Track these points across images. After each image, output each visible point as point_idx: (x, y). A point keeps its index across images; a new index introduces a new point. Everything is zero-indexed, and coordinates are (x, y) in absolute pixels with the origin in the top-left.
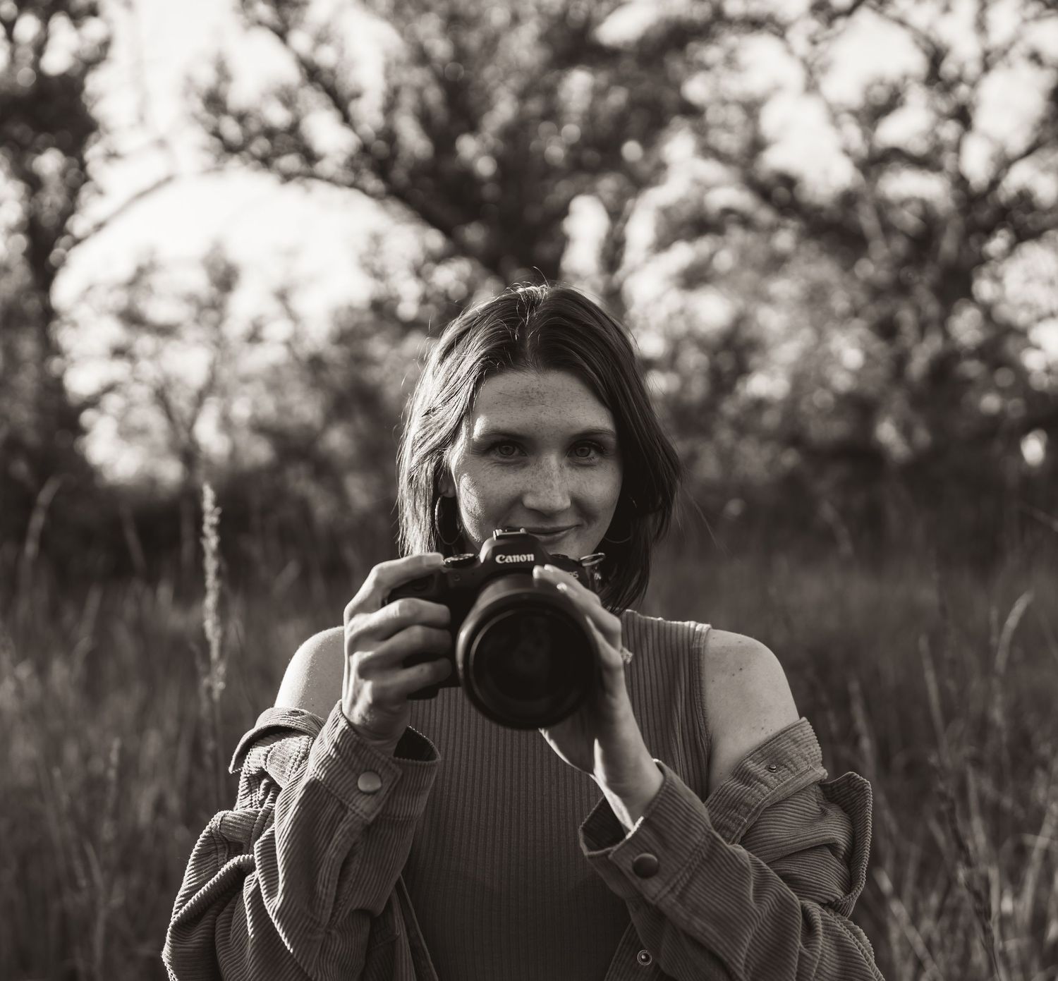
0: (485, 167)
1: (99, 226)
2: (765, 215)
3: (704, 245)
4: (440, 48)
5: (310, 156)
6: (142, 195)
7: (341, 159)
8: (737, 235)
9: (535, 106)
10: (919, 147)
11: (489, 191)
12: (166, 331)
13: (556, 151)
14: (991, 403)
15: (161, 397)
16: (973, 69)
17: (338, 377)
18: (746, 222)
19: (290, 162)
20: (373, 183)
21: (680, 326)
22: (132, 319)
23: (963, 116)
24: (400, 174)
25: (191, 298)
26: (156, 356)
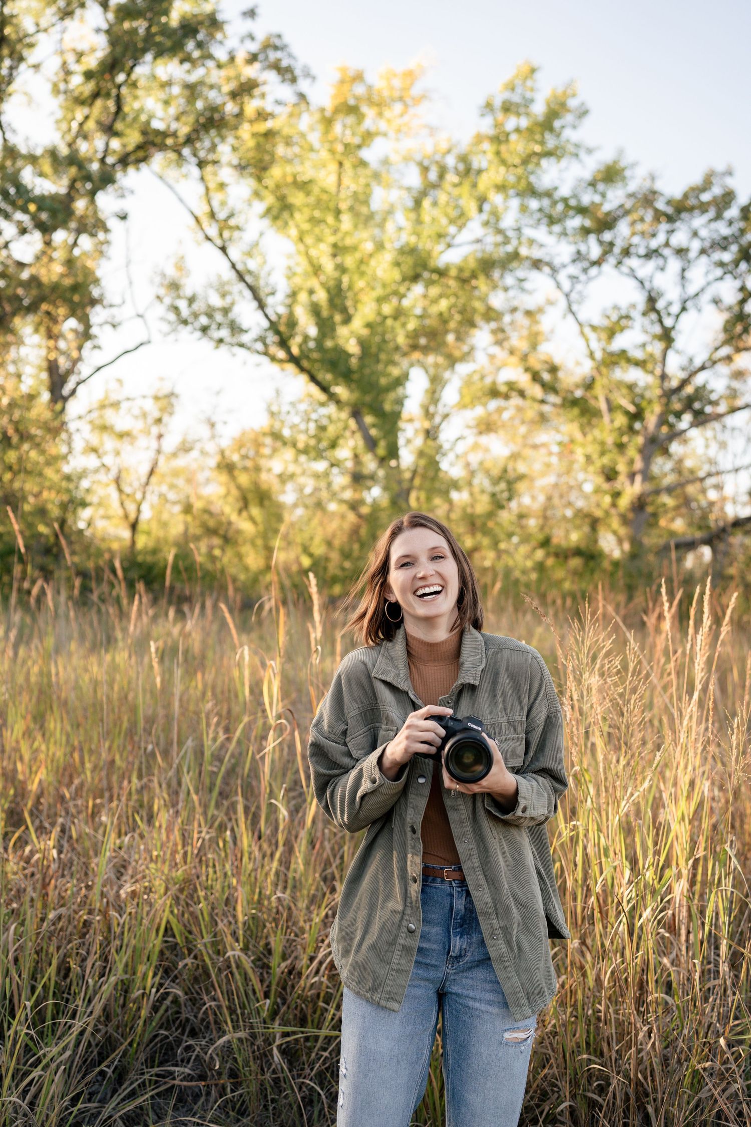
0: (353, 347)
2: (537, 391)
3: (493, 404)
4: (328, 265)
5: (235, 328)
7: (255, 333)
8: (516, 401)
9: (387, 309)
10: (638, 355)
11: (354, 362)
12: (126, 436)
13: (401, 340)
14: (679, 525)
15: (118, 481)
16: (675, 309)
17: (244, 478)
18: (521, 392)
19: (223, 334)
20: (281, 354)
21: (474, 459)
23: (667, 337)
24: (295, 346)
25: (143, 415)
26: (117, 453)
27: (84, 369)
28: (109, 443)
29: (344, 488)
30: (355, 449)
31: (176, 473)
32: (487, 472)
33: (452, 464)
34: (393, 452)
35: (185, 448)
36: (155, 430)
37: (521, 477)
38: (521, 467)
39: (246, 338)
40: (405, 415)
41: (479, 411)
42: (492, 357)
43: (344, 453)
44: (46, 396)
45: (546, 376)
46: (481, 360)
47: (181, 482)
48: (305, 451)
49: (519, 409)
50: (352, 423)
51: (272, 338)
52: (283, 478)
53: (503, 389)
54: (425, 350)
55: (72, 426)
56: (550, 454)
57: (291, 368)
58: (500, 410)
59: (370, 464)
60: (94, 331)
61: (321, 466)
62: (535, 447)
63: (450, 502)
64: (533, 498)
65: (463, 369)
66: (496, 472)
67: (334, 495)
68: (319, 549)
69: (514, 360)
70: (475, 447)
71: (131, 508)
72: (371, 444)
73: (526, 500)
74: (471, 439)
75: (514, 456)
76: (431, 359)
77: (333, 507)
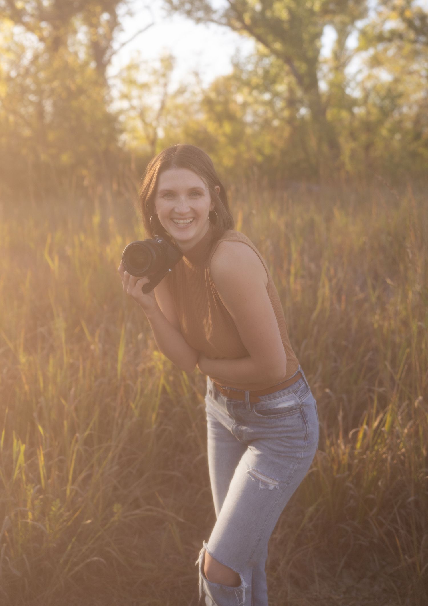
0: (284, 15)
1: (123, 45)
2: (412, 35)
3: (381, 47)
5: (209, 11)
6: (140, 32)
7: (221, 12)
8: (397, 42)
11: (286, 26)
12: (145, 86)
13: (316, 8)
15: (142, 115)
17: (219, 108)
18: (401, 36)
19: (201, 14)
20: (238, 24)
21: (369, 85)
22: (131, 82)
24: (247, 18)
25: (155, 72)
26: (140, 97)
27: (115, 45)
28: (135, 92)
29: (282, 110)
30: (289, 84)
31: (177, 107)
32: (378, 93)
33: (353, 89)
34: (314, 84)
35: (181, 91)
36: (162, 81)
37: (400, 95)
38: (401, 88)
39: (215, 17)
40: (321, 58)
41: (371, 52)
42: (379, 14)
43: (281, 88)
44: (93, 65)
45: (417, 23)
46: (372, 16)
47: (180, 113)
48: (257, 87)
49: (400, 48)
50: (287, 68)
51: (233, 14)
52: (245, 105)
53: (387, 35)
54: (334, 12)
55: (111, 82)
56: (421, 76)
57: (245, 34)
58: (386, 50)
59: (299, 93)
60: (120, 19)
61: (267, 97)
62: (410, 73)
63: (352, 114)
64: (410, 108)
65: (360, 24)
66: (383, 93)
67: (276, 115)
68: (267, 151)
69: (394, 14)
70: (369, 77)
71: (151, 131)
72: (300, 79)
73: (405, 110)
74: (366, 72)
75: (397, 81)
76: (338, 19)
77: (276, 123)
